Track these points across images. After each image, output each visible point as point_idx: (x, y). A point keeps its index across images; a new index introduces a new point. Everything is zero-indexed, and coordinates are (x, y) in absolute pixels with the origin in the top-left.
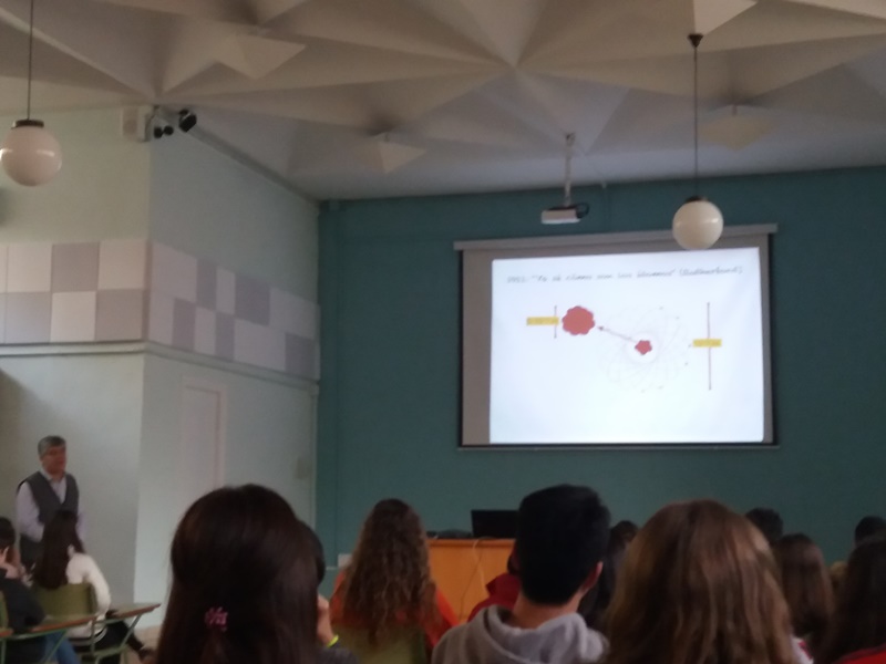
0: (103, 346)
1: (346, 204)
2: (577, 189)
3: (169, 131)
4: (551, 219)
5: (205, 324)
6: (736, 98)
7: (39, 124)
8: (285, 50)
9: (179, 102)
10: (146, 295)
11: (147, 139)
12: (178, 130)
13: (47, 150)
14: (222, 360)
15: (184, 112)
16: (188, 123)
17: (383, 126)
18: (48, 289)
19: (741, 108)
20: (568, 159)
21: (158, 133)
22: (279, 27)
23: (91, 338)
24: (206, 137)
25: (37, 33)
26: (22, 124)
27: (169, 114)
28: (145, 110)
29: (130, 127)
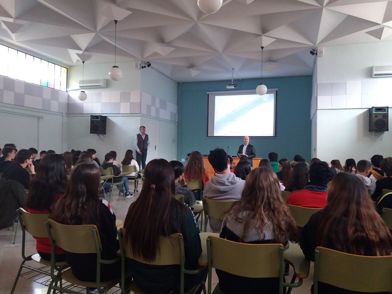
0: (131, 115)
1: (183, 83)
2: (234, 80)
3: (145, 67)
4: (228, 87)
5: (153, 110)
6: (271, 61)
7: (117, 67)
8: (171, 49)
9: (147, 61)
10: (141, 104)
11: (140, 69)
12: (147, 67)
13: (119, 73)
14: (157, 118)
15: (148, 63)
16: (149, 65)
17: (192, 66)
18: (119, 102)
19: (271, 63)
20: (233, 74)
21: (143, 67)
22: (169, 44)
23: (129, 113)
24: (153, 68)
25: (116, 45)
26: (114, 67)
27: (145, 63)
28: (140, 62)
29: (137, 66)
